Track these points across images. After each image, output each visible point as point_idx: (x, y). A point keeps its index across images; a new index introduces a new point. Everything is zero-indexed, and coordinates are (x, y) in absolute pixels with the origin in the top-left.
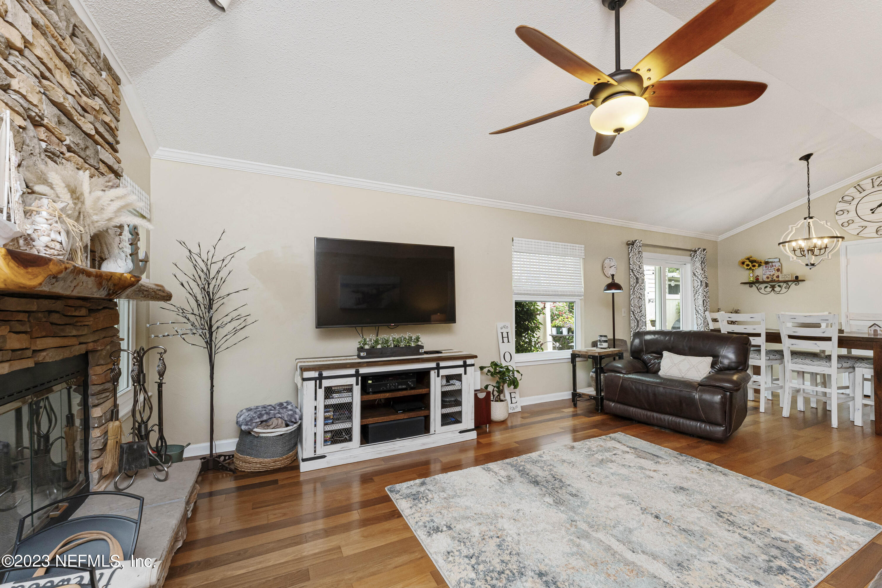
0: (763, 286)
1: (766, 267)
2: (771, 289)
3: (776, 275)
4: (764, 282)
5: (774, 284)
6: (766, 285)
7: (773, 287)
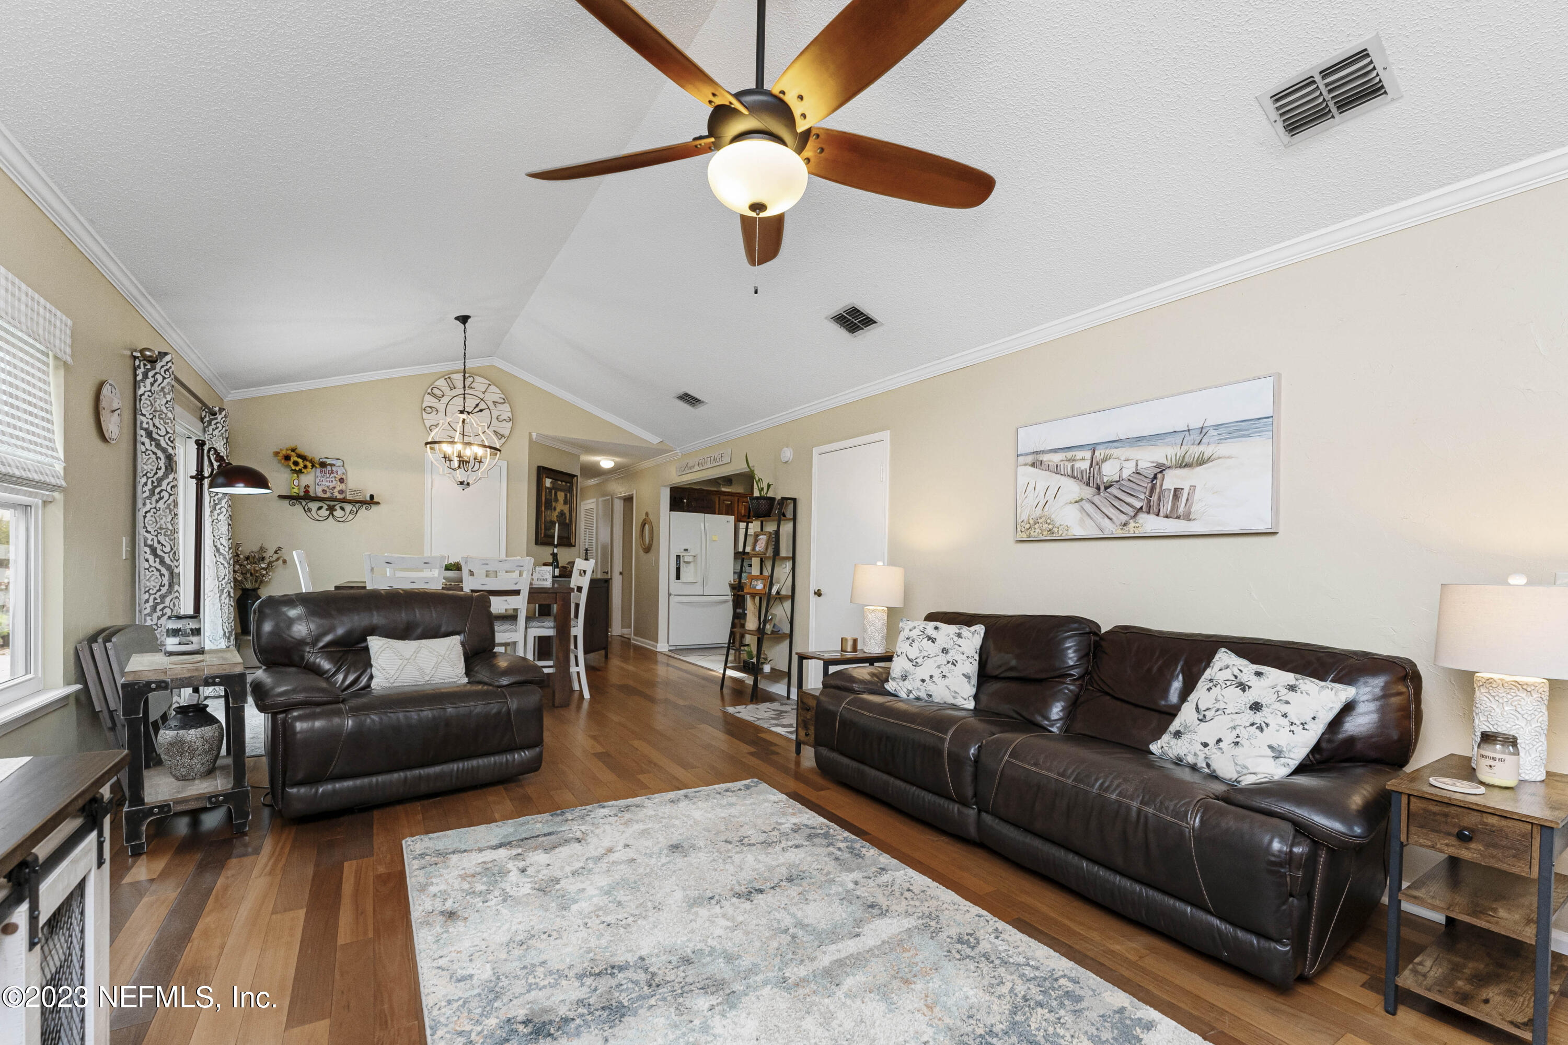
0: (314, 506)
1: (321, 472)
2: (328, 512)
3: (338, 489)
4: (317, 499)
5: (332, 503)
6: (320, 504)
7: (331, 509)
